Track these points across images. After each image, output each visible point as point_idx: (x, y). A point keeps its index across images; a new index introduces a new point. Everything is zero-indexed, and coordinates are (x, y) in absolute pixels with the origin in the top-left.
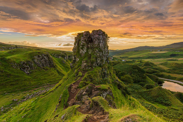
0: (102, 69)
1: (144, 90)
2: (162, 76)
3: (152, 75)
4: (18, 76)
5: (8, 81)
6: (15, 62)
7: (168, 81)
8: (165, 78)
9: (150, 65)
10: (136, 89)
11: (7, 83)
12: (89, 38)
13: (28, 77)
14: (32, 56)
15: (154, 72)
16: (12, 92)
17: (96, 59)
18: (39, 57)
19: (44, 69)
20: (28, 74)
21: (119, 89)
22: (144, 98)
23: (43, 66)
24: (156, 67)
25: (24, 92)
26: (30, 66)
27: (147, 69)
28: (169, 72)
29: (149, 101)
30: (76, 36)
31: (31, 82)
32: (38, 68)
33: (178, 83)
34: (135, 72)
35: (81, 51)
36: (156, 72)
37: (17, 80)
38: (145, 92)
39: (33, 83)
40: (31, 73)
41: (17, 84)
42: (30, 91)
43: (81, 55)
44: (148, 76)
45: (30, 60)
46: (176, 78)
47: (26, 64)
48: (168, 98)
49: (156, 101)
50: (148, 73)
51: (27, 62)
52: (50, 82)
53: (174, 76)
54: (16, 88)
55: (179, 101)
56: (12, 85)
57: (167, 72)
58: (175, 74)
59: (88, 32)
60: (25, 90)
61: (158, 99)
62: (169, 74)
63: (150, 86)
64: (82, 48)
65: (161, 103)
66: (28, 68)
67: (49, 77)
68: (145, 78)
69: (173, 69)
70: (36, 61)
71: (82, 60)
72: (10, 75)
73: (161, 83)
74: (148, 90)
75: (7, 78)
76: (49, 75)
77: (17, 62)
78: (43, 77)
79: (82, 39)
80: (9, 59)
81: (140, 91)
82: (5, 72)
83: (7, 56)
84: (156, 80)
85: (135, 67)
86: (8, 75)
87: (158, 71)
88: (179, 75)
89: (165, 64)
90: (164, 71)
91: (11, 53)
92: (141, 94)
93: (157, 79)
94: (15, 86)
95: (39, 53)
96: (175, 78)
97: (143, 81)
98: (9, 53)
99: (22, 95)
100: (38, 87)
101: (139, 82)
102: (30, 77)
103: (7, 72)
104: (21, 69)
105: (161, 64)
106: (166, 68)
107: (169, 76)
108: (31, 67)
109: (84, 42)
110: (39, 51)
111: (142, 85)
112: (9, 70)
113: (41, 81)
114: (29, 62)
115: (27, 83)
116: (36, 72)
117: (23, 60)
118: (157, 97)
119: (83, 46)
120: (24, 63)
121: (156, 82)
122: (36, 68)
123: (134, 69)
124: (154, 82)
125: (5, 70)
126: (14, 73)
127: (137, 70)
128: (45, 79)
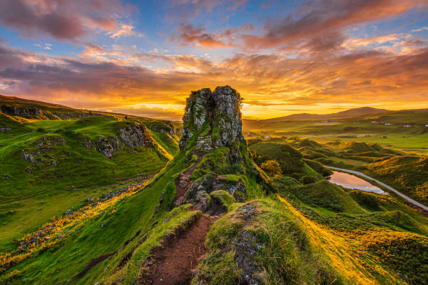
0: (231, 149)
1: (299, 186)
2: (330, 163)
3: (314, 161)
4: (95, 162)
5: (78, 169)
6: (88, 139)
7: (340, 171)
8: (335, 166)
9: (311, 146)
10: (287, 184)
11: (76, 172)
12: (209, 99)
13: (109, 163)
14: (116, 127)
15: (317, 157)
16: (84, 187)
17: (221, 134)
18: (128, 130)
19: (135, 150)
20: (110, 158)
21: (258, 182)
22: (300, 199)
23: (135, 145)
24: (321, 149)
25: (104, 187)
26: (112, 144)
27: (306, 152)
28: (341, 157)
29: (308, 203)
30: (189, 97)
31: (116, 171)
32: (126, 148)
33: (356, 175)
34: (286, 156)
35: (197, 121)
36: (321, 156)
37: (93, 167)
38: (301, 189)
39: (118, 172)
40: (114, 156)
41: (93, 174)
42: (113, 186)
43: (196, 127)
44: (306, 162)
45: (113, 135)
46: (352, 166)
47: (107, 142)
48: (339, 198)
49: (318, 204)
50: (306, 157)
51: (109, 138)
52: (146, 171)
53: (349, 164)
54: (90, 180)
55: (357, 205)
56: (83, 175)
57: (338, 157)
58: (351, 161)
59: (208, 90)
60: (105, 184)
61: (322, 200)
62: (342, 160)
63: (309, 179)
64: (198, 117)
65: (328, 207)
66: (110, 148)
67: (144, 163)
68: (302, 165)
69: (349, 152)
70: (123, 136)
71: (198, 135)
72: (81, 159)
73: (327, 174)
74: (306, 186)
75: (76, 164)
76: (145, 161)
77: (92, 138)
78: (134, 164)
79: (198, 100)
80: (79, 134)
81: (293, 187)
82: (73, 155)
83: (76, 128)
84: (320, 170)
85: (287, 148)
86: (77, 159)
87: (323, 154)
88: (358, 162)
89: (335, 144)
90: (332, 155)
91: (82, 124)
92: (294, 191)
93: (322, 168)
94: (89, 178)
95: (128, 123)
96: (350, 167)
97: (299, 172)
98: (79, 123)
99: (99, 192)
100: (126, 180)
101: (292, 172)
102: (113, 163)
103: (76, 155)
104: (98, 149)
105: (330, 144)
107: (342, 163)
108: (115, 146)
109: (201, 106)
111: (297, 177)
112: (79, 151)
113: (131, 170)
114: (112, 138)
115: (109, 172)
116: (123, 154)
117: (102, 135)
118: (321, 197)
119: (200, 112)
120: (103, 140)
121: (320, 172)
122: (124, 149)
123: (284, 151)
124: (317, 173)
125: (73, 152)
126: (88, 156)
127: (288, 153)
128: (138, 166)
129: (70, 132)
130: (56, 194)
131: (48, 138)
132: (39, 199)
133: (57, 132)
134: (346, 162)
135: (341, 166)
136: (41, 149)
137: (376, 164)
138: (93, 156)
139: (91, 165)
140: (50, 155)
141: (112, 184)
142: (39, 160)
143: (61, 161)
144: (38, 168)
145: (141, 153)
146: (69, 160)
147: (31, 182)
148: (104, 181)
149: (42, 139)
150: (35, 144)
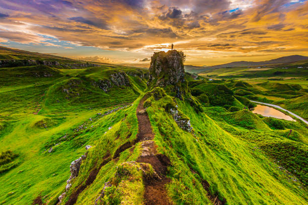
0: (175, 86)
1: (227, 113)
2: (256, 99)
3: (243, 97)
4: (98, 94)
6: (94, 81)
7: (262, 105)
8: (259, 101)
9: (243, 86)
10: (219, 112)
11: (90, 99)
13: (106, 95)
14: (108, 74)
15: (246, 94)
16: (94, 108)
18: (115, 75)
19: (120, 87)
20: (107, 92)
21: (191, 106)
22: (226, 121)
23: (120, 84)
24: (250, 88)
25: (105, 108)
26: (107, 84)
27: (238, 91)
28: (266, 95)
29: (231, 124)
30: (152, 56)
33: (274, 108)
34: (221, 93)
35: (157, 70)
36: (249, 94)
37: (98, 97)
38: (228, 115)
39: (111, 100)
40: (109, 91)
41: (98, 101)
42: (110, 108)
43: (156, 74)
44: (237, 98)
45: (107, 78)
46: (273, 101)
47: (104, 82)
48: (253, 121)
49: (238, 125)
50: (237, 94)
51: (105, 80)
52: (127, 100)
53: (270, 99)
54: (98, 104)
55: (266, 126)
56: (93, 101)
57: (263, 95)
58: (272, 97)
59: (164, 52)
62: (265, 97)
63: (235, 108)
64: (157, 68)
65: (244, 126)
66: (106, 86)
67: (126, 96)
68: (232, 100)
69: (272, 91)
70: (113, 79)
71: (157, 79)
72: (91, 92)
73: (251, 107)
74: (232, 113)
75: (89, 95)
76: (126, 94)
77: (96, 80)
78: (120, 96)
79: (158, 59)
80: (89, 78)
81: (223, 114)
82: (87, 90)
83: (86, 74)
85: (223, 88)
87: (251, 92)
88: (278, 98)
89: (264, 85)
90: (259, 93)
91: (89, 72)
92: (223, 116)
93: (248, 102)
95: (115, 71)
96: (271, 102)
97: (230, 104)
98: (86, 71)
99: (103, 110)
100: (117, 105)
101: (224, 104)
102: (108, 95)
104: (99, 87)
105: (259, 85)
106: (263, 89)
107: (265, 99)
108: (109, 85)
109: (159, 62)
110: (114, 69)
111: (227, 108)
112: (90, 88)
113: (119, 99)
114: (107, 80)
115: (107, 100)
116: (113, 90)
117: (101, 78)
118: (241, 120)
119: (158, 66)
120: (102, 82)
121: (246, 105)
122: (114, 87)
123: (220, 89)
124: (243, 106)
126: (95, 90)
127: (223, 91)
128: (122, 98)
129: (84, 77)
130: (82, 111)
131: (74, 80)
132: (75, 112)
133: (77, 77)
134: (268, 98)
135: (264, 101)
136: (71, 86)
137: (291, 100)
138: (98, 91)
140: (76, 90)
141: (109, 106)
142: (71, 92)
143: (81, 93)
144: (71, 97)
145: (124, 90)
146: (85, 93)
147: (69, 104)
148: (105, 106)
149: (71, 81)
150: (68, 83)
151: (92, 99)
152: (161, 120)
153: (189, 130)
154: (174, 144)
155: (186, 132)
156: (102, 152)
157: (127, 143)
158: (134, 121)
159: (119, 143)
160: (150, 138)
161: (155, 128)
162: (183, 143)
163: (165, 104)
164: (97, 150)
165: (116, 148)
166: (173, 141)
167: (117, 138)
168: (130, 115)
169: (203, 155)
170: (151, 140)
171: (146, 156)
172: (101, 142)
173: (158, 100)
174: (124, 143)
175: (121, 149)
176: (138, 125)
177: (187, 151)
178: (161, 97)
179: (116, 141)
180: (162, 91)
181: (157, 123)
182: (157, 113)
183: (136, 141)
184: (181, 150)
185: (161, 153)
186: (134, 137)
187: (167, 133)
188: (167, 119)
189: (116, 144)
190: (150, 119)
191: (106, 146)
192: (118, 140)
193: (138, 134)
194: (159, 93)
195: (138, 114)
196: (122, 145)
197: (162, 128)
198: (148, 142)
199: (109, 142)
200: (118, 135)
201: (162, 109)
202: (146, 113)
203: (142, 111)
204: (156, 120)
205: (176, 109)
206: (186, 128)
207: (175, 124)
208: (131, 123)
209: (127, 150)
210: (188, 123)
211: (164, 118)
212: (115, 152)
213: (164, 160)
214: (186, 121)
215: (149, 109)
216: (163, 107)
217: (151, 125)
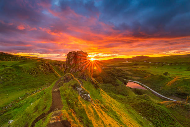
0: (82, 72)
1: (113, 87)
2: (127, 78)
3: (121, 78)
4: (28, 79)
5: (21, 81)
6: (25, 69)
7: (130, 81)
8: (129, 79)
9: (120, 71)
10: (108, 87)
11: (20, 83)
12: (75, 55)
13: (34, 79)
14: (37, 64)
15: (122, 76)
16: (24, 89)
17: (79, 67)
18: (42, 65)
19: (45, 73)
21: (92, 84)
22: (113, 92)
24: (124, 72)
25: (33, 89)
27: (118, 74)
28: (131, 76)
29: (116, 94)
30: (68, 54)
31: (37, 82)
32: (42, 73)
33: (136, 83)
34: (109, 76)
35: (70, 63)
36: (124, 76)
37: (28, 81)
40: (36, 76)
41: (28, 83)
42: (37, 88)
43: (70, 65)
44: (118, 78)
45: (36, 67)
46: (135, 79)
47: (33, 70)
48: (127, 91)
49: (119, 94)
50: (118, 76)
52: (50, 82)
54: (27, 86)
55: (134, 94)
56: (24, 84)
59: (75, 52)
63: (117, 84)
64: (71, 61)
65: (123, 95)
66: (35, 73)
68: (115, 79)
69: (134, 74)
70: (40, 68)
71: (71, 68)
72: (22, 78)
73: (126, 83)
74: (116, 87)
75: (20, 80)
76: (50, 78)
77: (28, 69)
79: (71, 55)
80: (21, 67)
84: (123, 81)
88: (137, 78)
89: (130, 70)
90: (129, 75)
91: (21, 63)
92: (111, 89)
95: (42, 63)
97: (114, 82)
99: (31, 90)
100: (42, 86)
101: (111, 82)
102: (36, 79)
104: (30, 74)
105: (128, 70)
106: (130, 73)
107: (131, 78)
108: (37, 72)
109: (72, 58)
110: (42, 62)
111: (113, 84)
112: (22, 74)
113: (44, 82)
114: (35, 69)
115: (35, 83)
116: (40, 75)
117: (31, 68)
118: (121, 91)
119: (71, 60)
120: (32, 70)
121: (123, 82)
122: (41, 73)
123: (108, 74)
124: (121, 83)
125: (19, 75)
126: (25, 76)
127: (110, 74)
128: (46, 80)
129: (18, 66)
130: (13, 92)
131: (8, 69)
132: (6, 93)
133: (11, 66)
134: (133, 78)
135: (131, 79)
136: (5, 73)
137: (143, 78)
139: (27, 80)
140: (9, 76)
141: (36, 87)
142: (5, 78)
143: (14, 79)
144: (4, 81)
145: (48, 75)
146: (17, 78)
147: (1, 87)
148: (33, 87)
149: (6, 70)
150: (2, 71)
151: (23, 82)
152: (69, 95)
153: (89, 100)
154: (77, 111)
155: (87, 102)
156: (22, 124)
157: (42, 114)
158: (49, 97)
159: (36, 115)
160: (59, 109)
161: (63, 101)
162: (84, 110)
163: (73, 84)
164: (17, 123)
165: (33, 120)
166: (76, 109)
167: (35, 112)
168: (47, 93)
169: (98, 116)
170: (60, 110)
171: (53, 124)
172: (22, 116)
173: (69, 81)
174: (40, 115)
175: (37, 120)
176: (52, 100)
177: (86, 115)
178: (71, 80)
179: (34, 114)
180: (71, 75)
181: (66, 97)
182: (67, 91)
183: (49, 112)
184: (82, 115)
185: (65, 119)
186: (48, 109)
187: (72, 103)
188: (73, 94)
189: (34, 116)
190: (61, 95)
191: (25, 119)
192: (36, 112)
193: (51, 106)
194: (69, 77)
195: (53, 92)
196: (38, 116)
197: (69, 100)
198: (57, 112)
199: (28, 115)
200: (36, 109)
201: (71, 87)
202: (59, 91)
203: (56, 90)
204: (65, 95)
205: (80, 87)
206: (87, 99)
207: (79, 97)
208: (47, 99)
209: (41, 121)
210: (89, 96)
211: (71, 93)
212: (32, 123)
213: (66, 124)
214: (87, 94)
215: (61, 88)
216: (72, 86)
217: (61, 99)
